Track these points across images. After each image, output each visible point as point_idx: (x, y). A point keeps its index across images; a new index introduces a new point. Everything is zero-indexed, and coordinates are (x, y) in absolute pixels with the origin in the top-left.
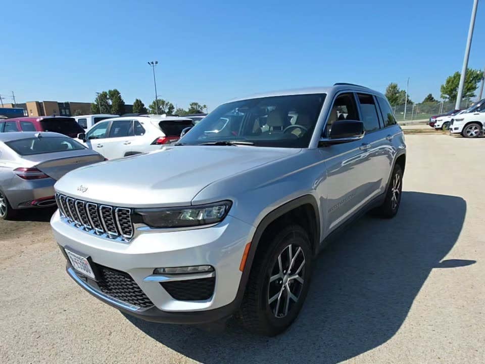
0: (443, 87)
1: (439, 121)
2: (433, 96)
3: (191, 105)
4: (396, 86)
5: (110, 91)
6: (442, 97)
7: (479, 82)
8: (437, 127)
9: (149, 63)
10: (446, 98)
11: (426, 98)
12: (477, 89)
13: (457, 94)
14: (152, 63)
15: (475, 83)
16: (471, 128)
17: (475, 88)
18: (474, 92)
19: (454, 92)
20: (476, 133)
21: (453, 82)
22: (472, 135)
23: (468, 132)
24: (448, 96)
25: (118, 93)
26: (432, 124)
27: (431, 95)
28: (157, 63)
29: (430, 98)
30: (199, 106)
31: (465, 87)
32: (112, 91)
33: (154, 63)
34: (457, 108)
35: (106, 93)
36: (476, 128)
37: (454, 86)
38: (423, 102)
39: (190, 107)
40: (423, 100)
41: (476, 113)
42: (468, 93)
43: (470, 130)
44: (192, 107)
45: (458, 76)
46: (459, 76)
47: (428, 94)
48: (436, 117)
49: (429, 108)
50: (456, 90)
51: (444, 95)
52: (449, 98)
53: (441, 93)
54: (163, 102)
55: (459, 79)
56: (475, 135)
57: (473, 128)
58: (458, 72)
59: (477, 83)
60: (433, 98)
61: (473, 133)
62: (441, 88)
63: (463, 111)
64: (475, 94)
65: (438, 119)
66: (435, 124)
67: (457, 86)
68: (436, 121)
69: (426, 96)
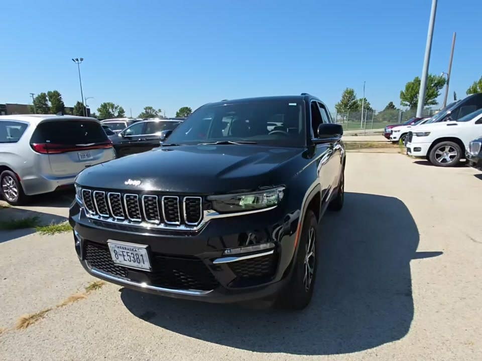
0: (402, 93)
1: (395, 131)
2: (394, 104)
3: (145, 109)
4: (353, 92)
5: (49, 93)
6: (402, 104)
7: (441, 88)
8: (393, 140)
9: (73, 60)
10: (407, 105)
11: (387, 106)
12: (438, 97)
13: (417, 101)
14: (77, 60)
15: (437, 90)
16: (443, 149)
17: (436, 96)
18: (436, 99)
19: (415, 99)
20: (451, 157)
21: (412, 89)
22: (444, 160)
23: (439, 156)
24: (409, 104)
25: (59, 95)
26: (388, 136)
27: (392, 103)
28: (82, 60)
29: (391, 106)
30: (154, 110)
31: (426, 94)
32: (51, 92)
33: (79, 60)
34: (418, 116)
35: (45, 94)
36: (451, 150)
37: (413, 93)
38: (384, 111)
39: (144, 111)
40: (384, 108)
41: (449, 122)
42: (430, 101)
43: (441, 153)
44: (146, 112)
45: (418, 81)
46: (420, 81)
47: (389, 103)
48: (392, 126)
49: (391, 116)
50: (416, 97)
51: (404, 102)
52: (409, 105)
53: (401, 100)
54: (113, 106)
55: (420, 84)
56: (450, 161)
57: (447, 149)
58: (418, 78)
59: (439, 90)
60: (394, 106)
61: (448, 158)
62: (401, 95)
63: (426, 119)
64: (437, 102)
65: (394, 129)
66: (391, 136)
67: (418, 92)
68: (392, 131)
69: (387, 104)
